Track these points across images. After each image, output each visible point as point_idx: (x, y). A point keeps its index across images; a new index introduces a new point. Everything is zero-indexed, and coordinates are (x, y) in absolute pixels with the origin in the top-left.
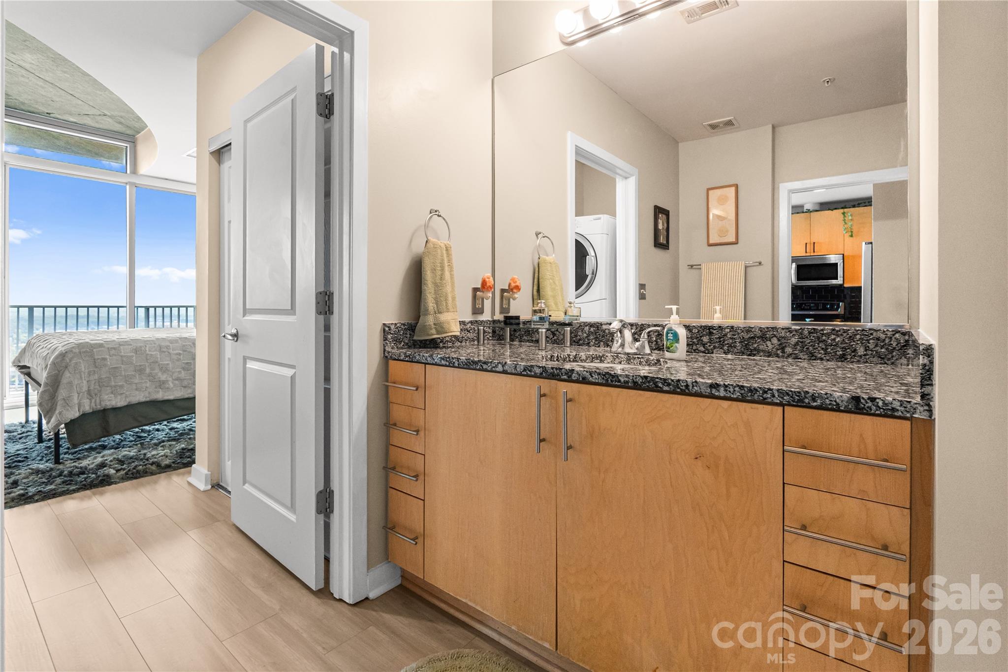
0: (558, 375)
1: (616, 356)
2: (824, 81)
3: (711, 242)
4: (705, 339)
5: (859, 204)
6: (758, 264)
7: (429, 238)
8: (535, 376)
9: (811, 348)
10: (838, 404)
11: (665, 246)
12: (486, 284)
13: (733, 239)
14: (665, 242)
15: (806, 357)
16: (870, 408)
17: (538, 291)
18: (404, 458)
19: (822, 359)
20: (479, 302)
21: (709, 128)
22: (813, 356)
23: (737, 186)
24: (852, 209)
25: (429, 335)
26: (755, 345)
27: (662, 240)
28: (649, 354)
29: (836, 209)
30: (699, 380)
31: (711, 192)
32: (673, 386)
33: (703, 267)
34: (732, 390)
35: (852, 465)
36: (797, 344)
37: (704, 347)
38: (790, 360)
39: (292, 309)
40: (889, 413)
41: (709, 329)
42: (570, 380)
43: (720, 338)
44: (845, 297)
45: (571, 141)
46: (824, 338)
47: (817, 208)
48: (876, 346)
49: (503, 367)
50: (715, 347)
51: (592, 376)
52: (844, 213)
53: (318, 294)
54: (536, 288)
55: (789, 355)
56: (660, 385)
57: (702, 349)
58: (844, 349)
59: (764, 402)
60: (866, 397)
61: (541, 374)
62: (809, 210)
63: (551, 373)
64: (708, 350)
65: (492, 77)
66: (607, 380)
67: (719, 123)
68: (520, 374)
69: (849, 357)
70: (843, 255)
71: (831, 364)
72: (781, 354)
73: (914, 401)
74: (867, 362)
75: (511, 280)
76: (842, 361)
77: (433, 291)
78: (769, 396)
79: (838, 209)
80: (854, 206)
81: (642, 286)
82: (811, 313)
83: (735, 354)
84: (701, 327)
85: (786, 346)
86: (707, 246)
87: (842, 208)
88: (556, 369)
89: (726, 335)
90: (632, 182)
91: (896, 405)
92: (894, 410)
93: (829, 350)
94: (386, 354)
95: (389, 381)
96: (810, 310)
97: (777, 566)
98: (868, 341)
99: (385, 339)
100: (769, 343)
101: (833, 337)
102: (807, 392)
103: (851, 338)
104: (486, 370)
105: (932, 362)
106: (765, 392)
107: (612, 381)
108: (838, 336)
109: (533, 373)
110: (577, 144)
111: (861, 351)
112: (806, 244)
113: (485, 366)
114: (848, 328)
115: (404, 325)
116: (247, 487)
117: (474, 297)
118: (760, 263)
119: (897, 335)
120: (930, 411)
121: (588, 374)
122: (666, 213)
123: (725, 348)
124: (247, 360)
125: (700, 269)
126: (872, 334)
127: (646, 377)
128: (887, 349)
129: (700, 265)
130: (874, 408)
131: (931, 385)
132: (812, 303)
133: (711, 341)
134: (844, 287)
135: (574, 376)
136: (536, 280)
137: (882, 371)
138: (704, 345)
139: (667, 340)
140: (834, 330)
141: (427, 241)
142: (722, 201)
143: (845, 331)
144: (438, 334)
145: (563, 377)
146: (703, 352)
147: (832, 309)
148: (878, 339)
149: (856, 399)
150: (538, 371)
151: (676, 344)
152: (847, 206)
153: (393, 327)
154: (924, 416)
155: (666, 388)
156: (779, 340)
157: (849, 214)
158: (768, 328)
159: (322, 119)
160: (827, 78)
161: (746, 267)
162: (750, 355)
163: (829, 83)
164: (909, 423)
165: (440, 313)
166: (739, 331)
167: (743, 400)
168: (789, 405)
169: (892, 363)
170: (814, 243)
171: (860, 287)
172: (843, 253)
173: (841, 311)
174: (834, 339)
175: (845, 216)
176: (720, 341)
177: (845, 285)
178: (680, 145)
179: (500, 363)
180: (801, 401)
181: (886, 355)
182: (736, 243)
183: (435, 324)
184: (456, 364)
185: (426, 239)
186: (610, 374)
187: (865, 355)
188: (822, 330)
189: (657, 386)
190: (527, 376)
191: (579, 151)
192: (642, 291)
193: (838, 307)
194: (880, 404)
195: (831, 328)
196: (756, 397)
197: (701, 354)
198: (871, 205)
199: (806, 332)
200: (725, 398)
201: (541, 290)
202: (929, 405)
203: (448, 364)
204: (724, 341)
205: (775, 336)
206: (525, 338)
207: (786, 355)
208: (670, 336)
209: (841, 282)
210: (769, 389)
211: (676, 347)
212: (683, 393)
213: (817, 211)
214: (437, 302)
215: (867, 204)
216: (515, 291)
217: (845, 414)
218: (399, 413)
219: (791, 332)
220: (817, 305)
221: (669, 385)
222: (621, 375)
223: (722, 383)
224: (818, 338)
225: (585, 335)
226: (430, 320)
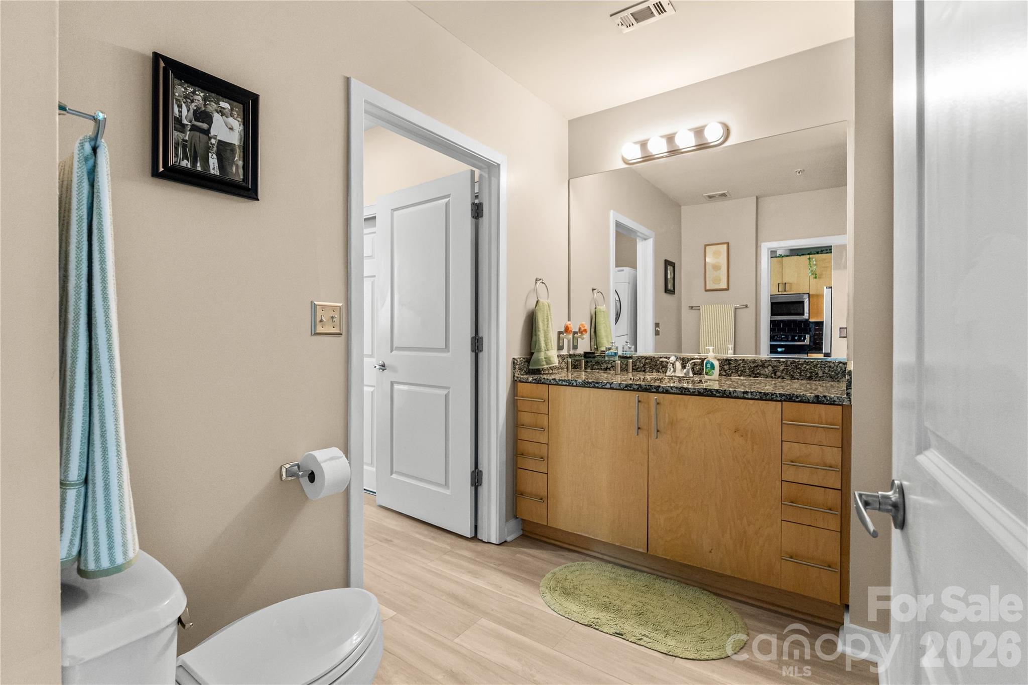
0: (650, 389)
1: (671, 378)
2: (797, 171)
3: (708, 288)
4: (726, 367)
5: (822, 251)
6: (744, 306)
7: (539, 299)
8: (634, 390)
9: (792, 373)
10: (808, 399)
11: (672, 292)
12: (568, 329)
13: (725, 287)
14: (672, 289)
15: (789, 378)
16: (824, 401)
17: (595, 332)
18: (530, 448)
19: (798, 379)
20: (561, 341)
21: (707, 198)
22: (793, 377)
23: (728, 244)
24: (817, 256)
25: (541, 365)
26: (758, 371)
27: (670, 287)
28: (692, 377)
29: (803, 255)
30: (736, 390)
31: (708, 248)
32: (722, 393)
33: (702, 308)
34: (755, 394)
35: (815, 428)
36: (783, 370)
37: (725, 372)
38: (779, 380)
39: (446, 347)
40: (832, 403)
41: (729, 361)
42: (657, 392)
43: (735, 366)
44: (810, 331)
45: (613, 217)
46: (799, 366)
47: (788, 253)
48: (829, 371)
49: (610, 385)
50: (732, 372)
51: (672, 389)
52: (809, 259)
53: (472, 338)
54: (593, 330)
55: (779, 377)
56: (714, 393)
57: (724, 373)
58: (811, 373)
59: (772, 400)
60: (822, 395)
61: (638, 389)
62: (781, 255)
63: (645, 388)
64: (728, 374)
65: (568, 179)
66: (682, 391)
67: (717, 194)
68: (623, 389)
69: (814, 377)
70: (809, 294)
71: (804, 382)
72: (774, 376)
73: (843, 397)
74: (823, 380)
75: (581, 325)
76: (810, 380)
77: (543, 336)
78: (774, 397)
79: (805, 255)
80: (818, 253)
81: (657, 325)
82: (782, 343)
83: (745, 376)
84: (723, 359)
85: (777, 371)
86: (704, 291)
87: (809, 254)
88: (648, 385)
89: (740, 364)
90: (650, 243)
91: (835, 399)
92: (834, 401)
93: (802, 374)
94: (516, 379)
95: (518, 395)
96: (781, 340)
97: (778, 483)
98: (825, 368)
99: (515, 368)
100: (766, 370)
101: (805, 366)
102: (794, 394)
103: (815, 366)
104: (598, 388)
105: (851, 378)
106: (772, 395)
107: (685, 392)
108: (808, 365)
109: (632, 389)
110: (617, 220)
111: (820, 374)
112: (779, 284)
113: (597, 385)
114: (813, 360)
115: (524, 358)
116: (394, 476)
117: (559, 338)
118: (746, 306)
119: (841, 365)
120: (850, 401)
121: (669, 388)
122: (673, 265)
123: (739, 373)
124: (394, 384)
125: (699, 309)
126: (827, 364)
127: (706, 389)
128: (835, 373)
129: (699, 307)
130: (825, 401)
131: (851, 389)
132: (783, 335)
133: (730, 369)
134: (809, 322)
135: (661, 390)
136: (593, 324)
137: (832, 386)
138: (725, 371)
139: (706, 368)
140: (805, 361)
141: (537, 302)
142: (717, 254)
143: (812, 362)
144: (547, 365)
145: (653, 390)
146: (725, 376)
147: (799, 340)
148: (830, 367)
149: (817, 397)
150: (636, 387)
151: (713, 371)
152: (812, 253)
153: (519, 360)
154: (848, 403)
155: (718, 395)
156: (773, 368)
157: (814, 260)
158: (766, 360)
159: (474, 220)
160: (799, 170)
161: (736, 309)
162: (754, 377)
163: (800, 173)
164: (841, 407)
165: (548, 350)
166: (748, 362)
167: (761, 399)
168: (785, 401)
169: (838, 381)
170: (785, 283)
171: (823, 322)
172: (808, 292)
173: (807, 342)
174: (805, 367)
175: (810, 261)
176: (736, 369)
177: (810, 320)
178: (682, 207)
179: (608, 383)
180: (791, 398)
181: (834, 376)
182: (727, 289)
183: (545, 358)
184: (575, 384)
185: (536, 300)
186: (684, 388)
187: (823, 376)
188: (799, 362)
189: (713, 394)
190: (628, 390)
191: (618, 224)
192: (657, 328)
193: (805, 338)
194: (828, 398)
195: (803, 360)
196: (768, 397)
197: (724, 377)
198: (831, 252)
199: (789, 363)
200: (751, 399)
201: (597, 332)
202: (850, 398)
203: (568, 384)
204: (738, 368)
205: (770, 365)
206: (596, 367)
207: (777, 377)
208: (709, 366)
209: (807, 318)
210: (775, 393)
211: (713, 372)
212: (728, 397)
213: (787, 256)
214: (546, 344)
215: (828, 251)
216: (584, 333)
217: (812, 404)
218: (526, 418)
219: (780, 363)
220: (787, 337)
221: (719, 393)
222: (690, 388)
223: (749, 391)
224: (796, 366)
225: (642, 365)
226: (542, 356)
